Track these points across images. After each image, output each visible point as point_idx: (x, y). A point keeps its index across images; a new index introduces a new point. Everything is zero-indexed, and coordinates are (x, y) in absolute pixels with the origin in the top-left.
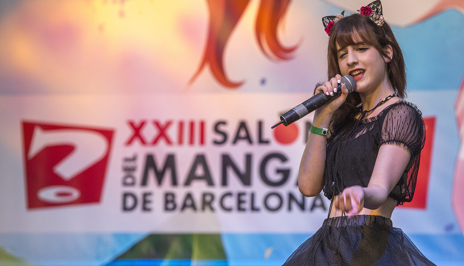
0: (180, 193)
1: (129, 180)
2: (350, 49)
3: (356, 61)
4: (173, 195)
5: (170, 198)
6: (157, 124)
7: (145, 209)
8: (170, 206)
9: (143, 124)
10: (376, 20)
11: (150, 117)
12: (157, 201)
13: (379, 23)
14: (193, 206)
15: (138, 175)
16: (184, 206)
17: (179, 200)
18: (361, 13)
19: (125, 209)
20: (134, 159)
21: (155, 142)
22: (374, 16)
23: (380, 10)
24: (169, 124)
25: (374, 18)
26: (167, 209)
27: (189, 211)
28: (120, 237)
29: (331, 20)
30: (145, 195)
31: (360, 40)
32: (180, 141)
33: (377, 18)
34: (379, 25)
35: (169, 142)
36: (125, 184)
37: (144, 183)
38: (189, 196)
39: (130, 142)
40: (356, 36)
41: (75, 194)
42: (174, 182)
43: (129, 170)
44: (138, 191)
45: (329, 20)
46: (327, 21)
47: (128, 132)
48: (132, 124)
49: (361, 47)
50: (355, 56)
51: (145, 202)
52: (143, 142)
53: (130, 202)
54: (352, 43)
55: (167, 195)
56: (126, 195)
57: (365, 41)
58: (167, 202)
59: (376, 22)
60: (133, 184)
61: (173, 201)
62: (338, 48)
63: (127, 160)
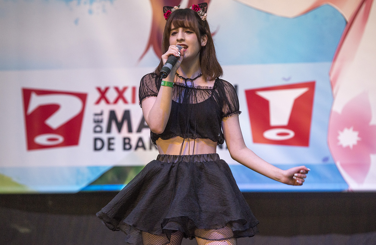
0: (134, 137)
1: (98, 129)
2: (180, 29)
3: (183, 38)
4: (129, 139)
5: (127, 141)
6: (117, 89)
7: (110, 149)
8: (127, 146)
9: (107, 89)
10: (201, 16)
11: (112, 84)
12: (118, 144)
13: (203, 18)
14: (144, 147)
15: (104, 125)
16: (137, 147)
17: (134, 143)
18: (192, 9)
19: (96, 149)
20: (101, 114)
21: (116, 102)
22: (200, 13)
23: (206, 10)
24: (125, 89)
25: (200, 14)
26: (125, 149)
27: (140, 150)
28: (92, 169)
29: (169, 9)
30: (110, 139)
31: (188, 25)
32: (134, 101)
33: (202, 15)
34: (202, 19)
35: (125, 102)
36: (95, 132)
37: (109, 130)
38: (140, 139)
39: (98, 102)
40: (187, 22)
41: (61, 139)
42: (130, 130)
43: (98, 122)
44: (105, 136)
45: (168, 9)
46: (167, 9)
47: (97, 95)
48: (99, 89)
49: (188, 30)
50: (183, 35)
51: (110, 144)
52: (107, 102)
53: (99, 144)
54: (183, 26)
55: (125, 139)
56: (96, 140)
57: (190, 27)
58: (125, 144)
59: (201, 17)
60: (101, 132)
61: (129, 143)
62: (173, 27)
63: (96, 115)
